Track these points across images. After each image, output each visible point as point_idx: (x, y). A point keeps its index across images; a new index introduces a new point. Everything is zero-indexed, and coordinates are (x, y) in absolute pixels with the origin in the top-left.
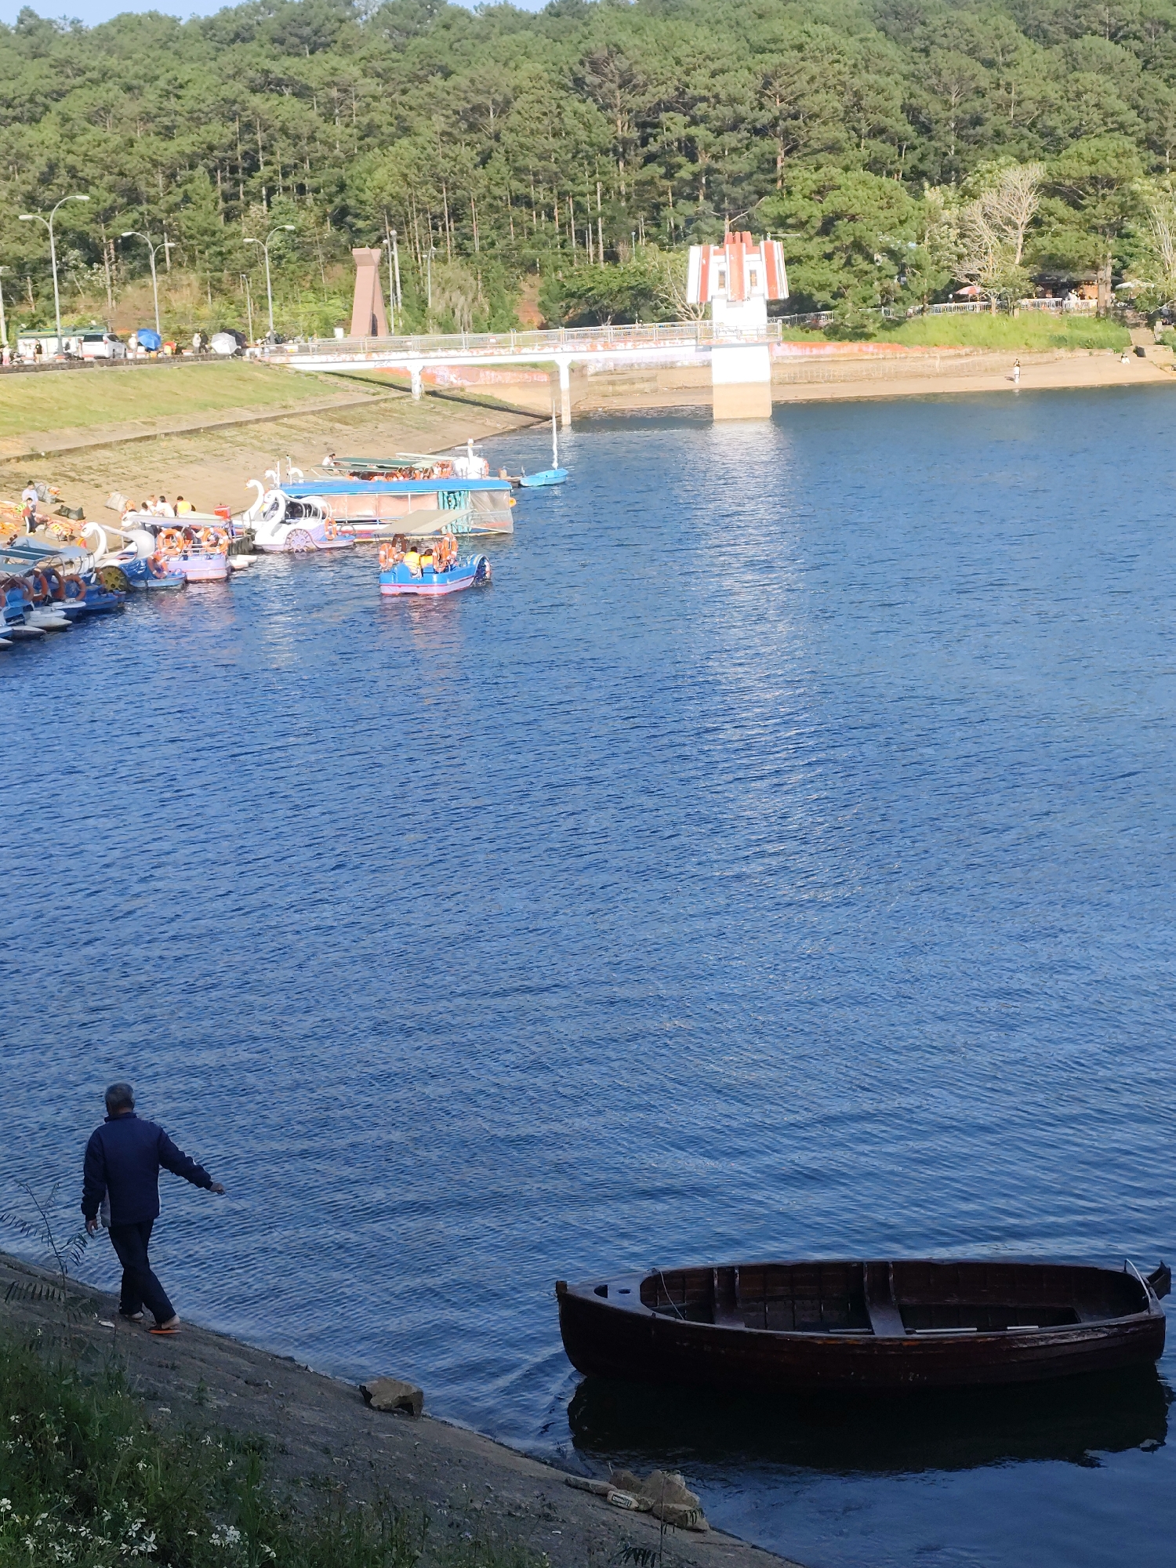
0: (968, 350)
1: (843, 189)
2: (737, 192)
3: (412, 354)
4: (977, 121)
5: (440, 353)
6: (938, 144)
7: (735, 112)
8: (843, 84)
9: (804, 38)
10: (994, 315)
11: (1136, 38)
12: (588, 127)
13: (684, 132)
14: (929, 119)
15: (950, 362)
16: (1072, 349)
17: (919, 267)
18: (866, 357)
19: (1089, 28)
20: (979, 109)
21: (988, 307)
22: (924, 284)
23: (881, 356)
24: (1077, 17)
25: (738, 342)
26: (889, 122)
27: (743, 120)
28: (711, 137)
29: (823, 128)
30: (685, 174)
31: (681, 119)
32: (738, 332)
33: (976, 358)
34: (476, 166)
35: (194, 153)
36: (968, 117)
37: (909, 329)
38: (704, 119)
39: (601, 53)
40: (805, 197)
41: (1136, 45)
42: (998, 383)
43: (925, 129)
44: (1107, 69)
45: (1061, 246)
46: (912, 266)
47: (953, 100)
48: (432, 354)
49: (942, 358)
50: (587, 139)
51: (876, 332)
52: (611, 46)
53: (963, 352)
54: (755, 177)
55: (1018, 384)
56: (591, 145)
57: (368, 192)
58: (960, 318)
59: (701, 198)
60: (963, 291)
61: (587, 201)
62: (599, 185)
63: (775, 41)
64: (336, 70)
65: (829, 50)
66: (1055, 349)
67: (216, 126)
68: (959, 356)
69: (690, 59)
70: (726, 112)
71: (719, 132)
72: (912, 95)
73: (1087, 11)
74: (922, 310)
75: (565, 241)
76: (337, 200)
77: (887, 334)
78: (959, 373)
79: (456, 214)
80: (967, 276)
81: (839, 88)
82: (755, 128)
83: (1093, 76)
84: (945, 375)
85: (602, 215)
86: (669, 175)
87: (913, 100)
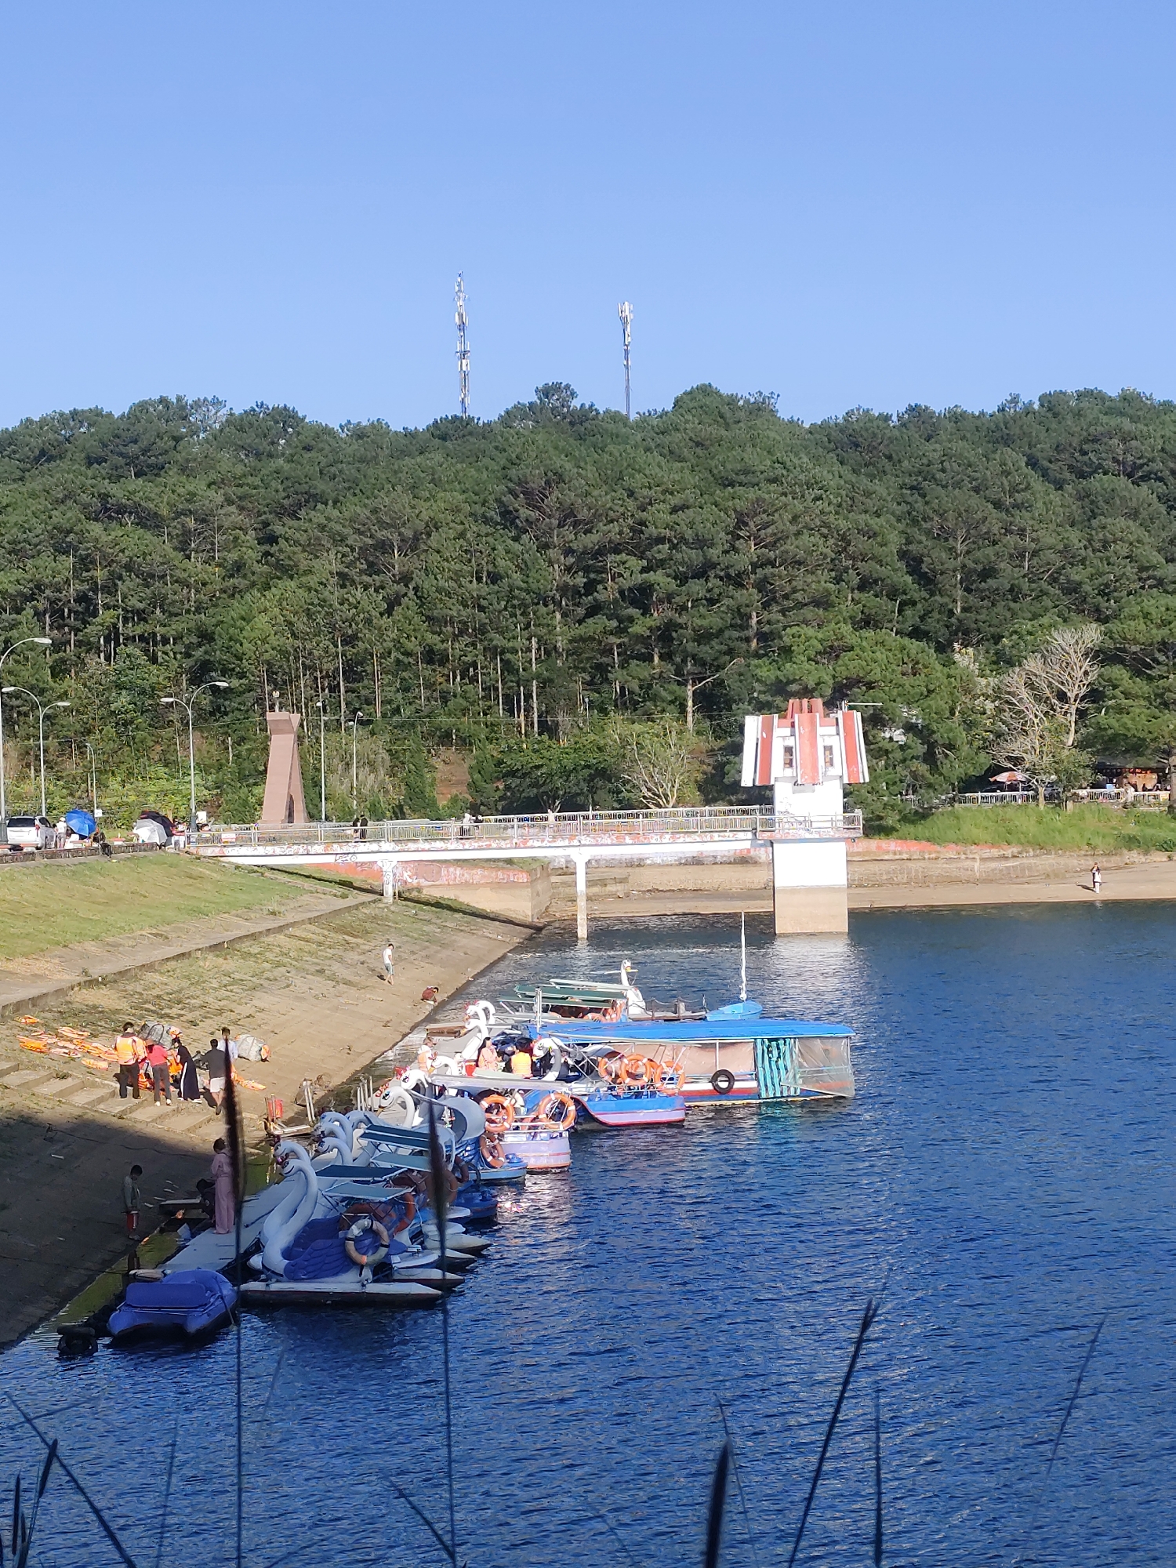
0: (1015, 850)
1: (857, 650)
2: (706, 651)
3: (386, 846)
4: (988, 573)
5: (422, 845)
6: (946, 600)
7: (705, 556)
8: (825, 525)
9: (780, 471)
10: (1042, 806)
11: (1161, 479)
12: (524, 569)
13: (639, 578)
14: (933, 570)
15: (993, 865)
16: (1146, 852)
17: (951, 747)
18: (886, 857)
19: (1100, 466)
20: (993, 558)
21: (1035, 798)
22: (957, 768)
23: (905, 856)
24: (1085, 453)
25: (808, 836)
26: (883, 571)
27: (714, 566)
28: (673, 585)
29: (810, 578)
30: (637, 629)
31: (635, 563)
32: (807, 823)
33: (1025, 861)
34: (381, 614)
35: (21, 594)
36: (980, 567)
37: (940, 821)
38: (661, 564)
39: (536, 483)
40: (809, 659)
41: (1160, 488)
42: (1069, 893)
43: (927, 580)
44: (1134, 515)
45: (1130, 724)
46: (944, 745)
47: (960, 547)
48: (412, 846)
49: (983, 860)
50: (524, 585)
51: (898, 826)
52: (550, 474)
53: (1009, 852)
54: (727, 634)
55: (1100, 894)
56: (528, 591)
57: (246, 645)
58: (1000, 810)
59: (656, 659)
60: (1003, 777)
61: (518, 660)
62: (534, 640)
63: (746, 472)
64: (195, 495)
65: (809, 486)
66: (1125, 851)
67: (45, 560)
68: (1004, 857)
69: (645, 492)
70: (694, 556)
71: (682, 579)
72: (908, 542)
73: (1097, 446)
74: (953, 800)
75: (490, 707)
76: (198, 653)
77: (911, 828)
78: (1007, 878)
79: (353, 672)
80: (1009, 758)
81: (824, 531)
82: (728, 576)
83: (1122, 522)
84: (988, 880)
85: (538, 676)
86: (620, 631)
87: (911, 547)
